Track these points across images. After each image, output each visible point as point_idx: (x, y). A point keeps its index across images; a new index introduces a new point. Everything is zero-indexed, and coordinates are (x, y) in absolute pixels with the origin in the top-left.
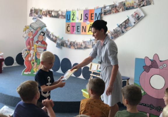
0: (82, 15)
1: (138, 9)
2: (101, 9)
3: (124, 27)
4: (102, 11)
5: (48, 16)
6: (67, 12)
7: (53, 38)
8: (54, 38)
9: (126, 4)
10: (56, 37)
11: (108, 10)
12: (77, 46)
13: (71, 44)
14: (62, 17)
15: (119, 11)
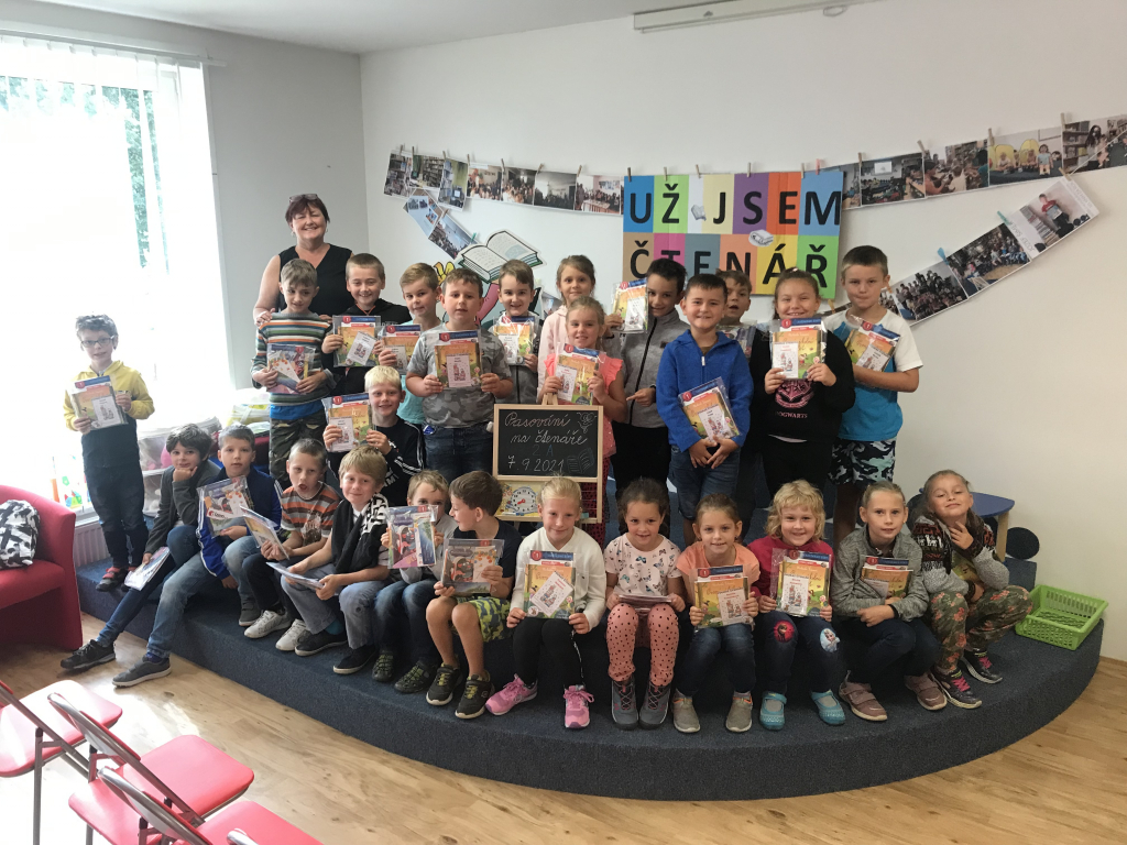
0: (723, 196)
1: (1062, 180)
2: (845, 175)
3: (978, 263)
4: (848, 189)
5: (506, 195)
6: (630, 178)
9: (991, 154)
11: (888, 178)
14: (598, 204)
15: (951, 187)
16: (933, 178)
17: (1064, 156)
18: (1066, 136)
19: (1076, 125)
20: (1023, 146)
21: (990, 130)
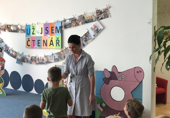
0: (42, 28)
1: (97, 22)
2: (62, 23)
4: (63, 25)
5: (6, 30)
6: (26, 25)
7: (12, 54)
8: (14, 53)
9: (85, 17)
10: (15, 52)
11: (69, 23)
12: (38, 60)
13: (31, 59)
14: (21, 31)
15: (79, 24)
16: (76, 23)
17: (97, 17)
18: (97, 13)
19: (98, 10)
20: (90, 15)
21: (84, 12)
